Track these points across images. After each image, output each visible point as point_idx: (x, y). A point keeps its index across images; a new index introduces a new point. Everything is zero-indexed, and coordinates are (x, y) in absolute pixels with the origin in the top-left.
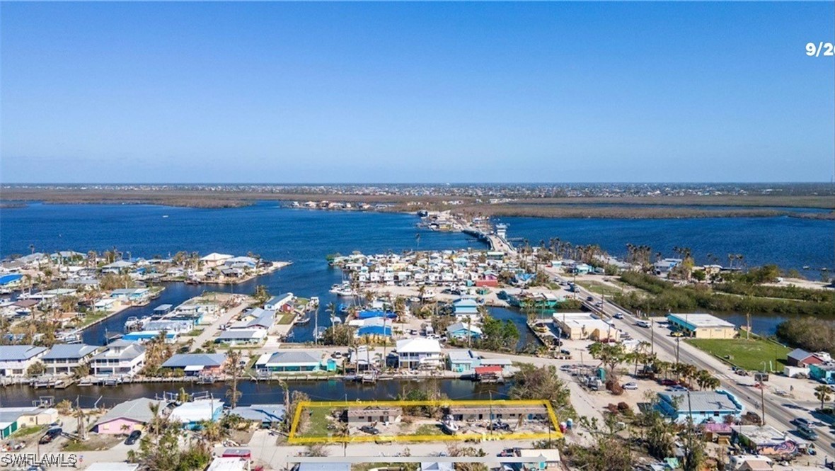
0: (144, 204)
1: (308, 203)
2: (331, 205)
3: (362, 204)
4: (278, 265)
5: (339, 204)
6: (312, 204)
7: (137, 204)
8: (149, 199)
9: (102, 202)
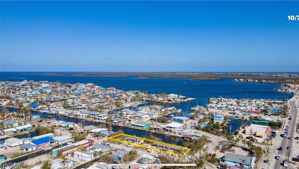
0: (186, 78)
1: (240, 79)
2: (249, 80)
3: (262, 80)
4: (190, 99)
5: (252, 80)
6: (242, 80)
7: (184, 78)
8: (189, 77)
9: (174, 78)
